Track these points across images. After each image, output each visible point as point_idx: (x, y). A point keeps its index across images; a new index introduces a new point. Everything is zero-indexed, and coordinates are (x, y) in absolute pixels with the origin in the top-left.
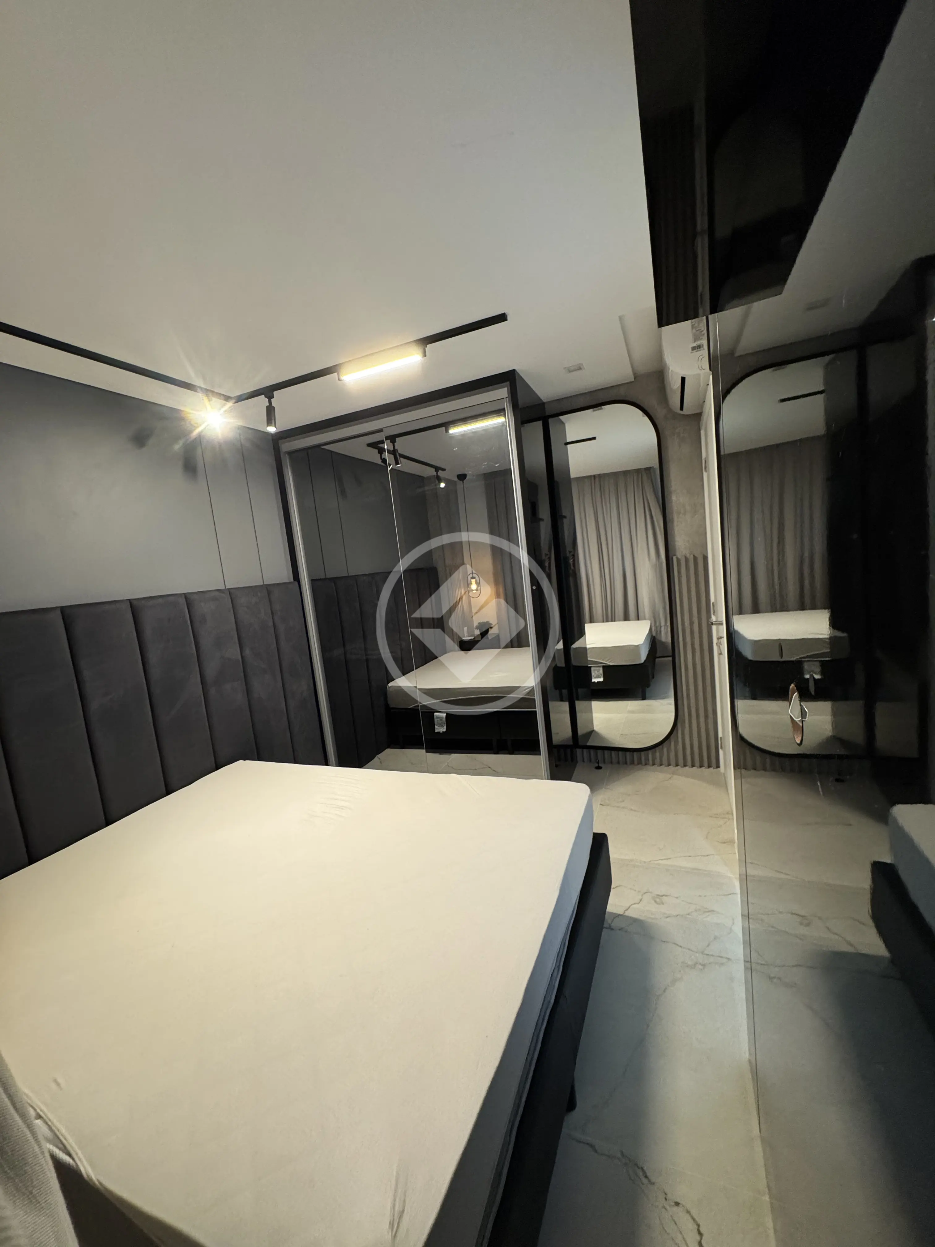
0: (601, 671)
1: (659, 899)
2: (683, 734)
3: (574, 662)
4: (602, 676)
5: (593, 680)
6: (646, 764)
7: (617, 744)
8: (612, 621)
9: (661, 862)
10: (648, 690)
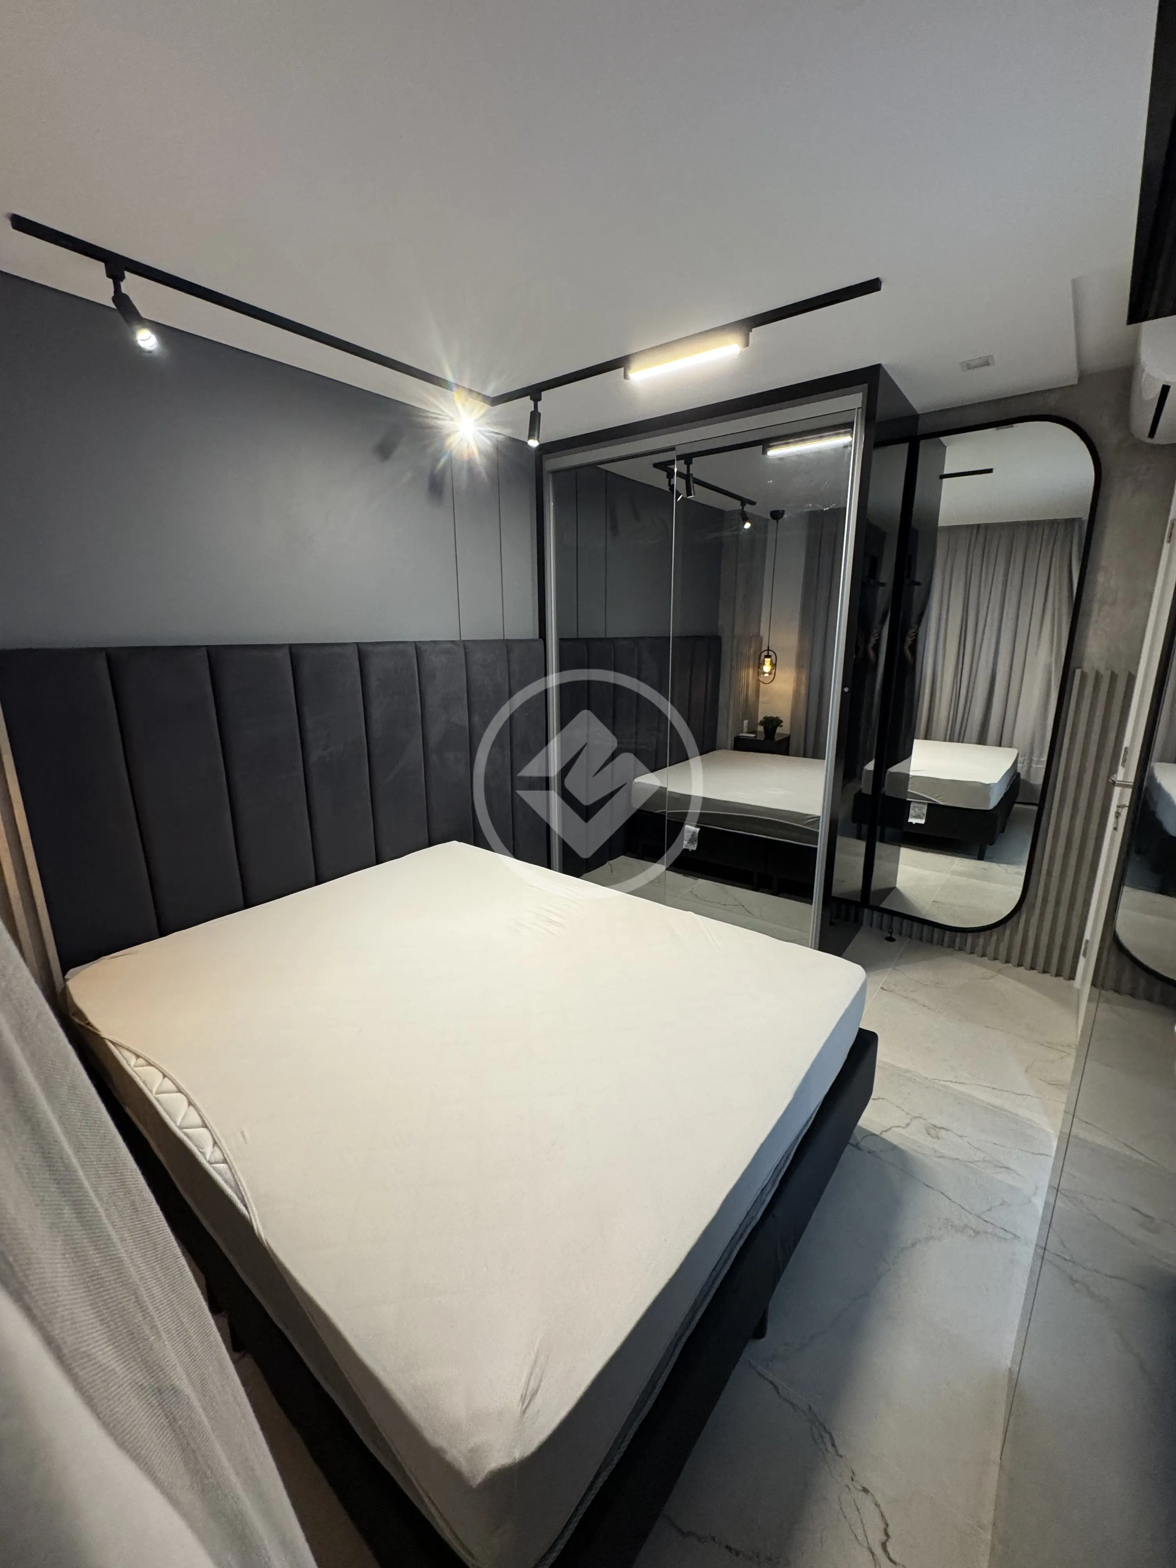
0: (925, 811)
1: (933, 1130)
2: (1027, 922)
3: (888, 790)
4: (924, 818)
5: (910, 820)
6: (960, 949)
7: (924, 913)
8: (958, 742)
9: (948, 1084)
10: (989, 848)
